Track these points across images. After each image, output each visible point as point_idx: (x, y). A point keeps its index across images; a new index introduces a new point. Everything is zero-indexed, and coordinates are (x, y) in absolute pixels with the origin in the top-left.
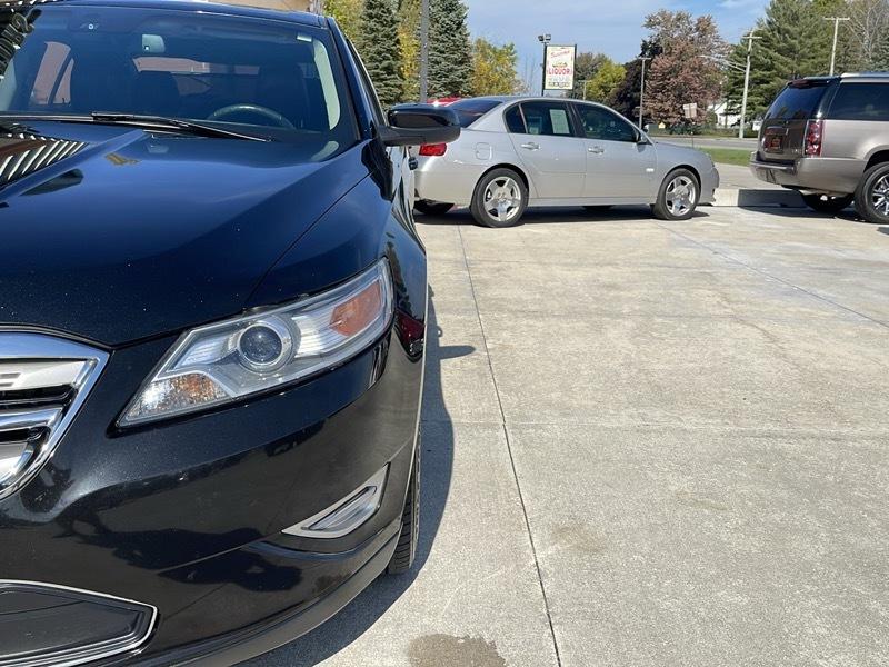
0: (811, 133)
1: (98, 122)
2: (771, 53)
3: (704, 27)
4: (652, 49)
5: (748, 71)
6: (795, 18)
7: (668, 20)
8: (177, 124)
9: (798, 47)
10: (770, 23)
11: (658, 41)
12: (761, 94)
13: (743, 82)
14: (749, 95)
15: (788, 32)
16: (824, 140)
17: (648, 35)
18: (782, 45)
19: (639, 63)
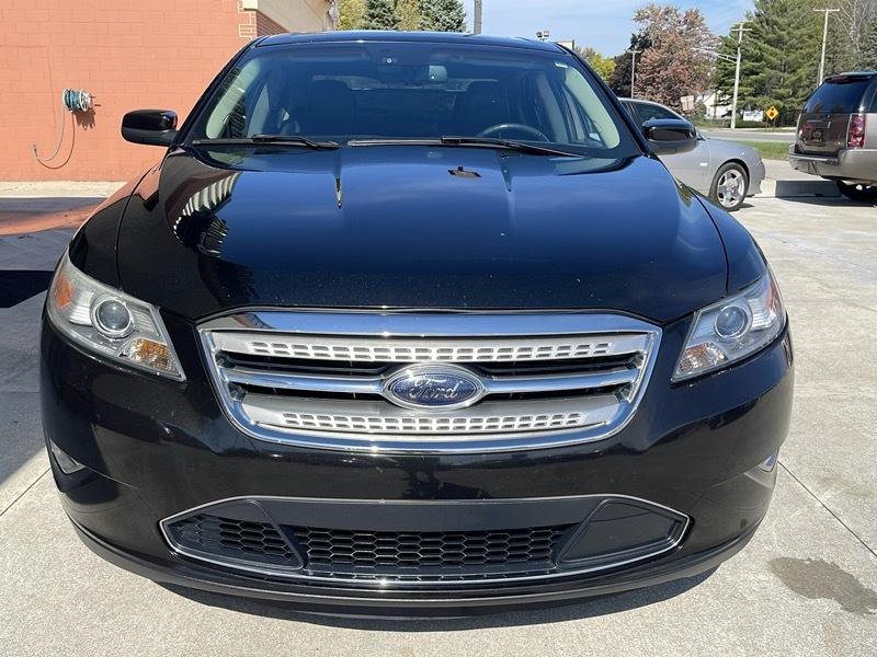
0: (854, 126)
1: (447, 145)
2: (761, 44)
3: (692, 20)
4: (642, 43)
5: (738, 63)
6: (783, 10)
7: (657, 14)
8: (507, 145)
9: (787, 38)
10: (758, 16)
11: (647, 34)
12: (751, 85)
13: (733, 73)
14: (740, 85)
15: (776, 23)
16: (868, 132)
17: (638, 29)
18: (770, 36)
19: (629, 56)
